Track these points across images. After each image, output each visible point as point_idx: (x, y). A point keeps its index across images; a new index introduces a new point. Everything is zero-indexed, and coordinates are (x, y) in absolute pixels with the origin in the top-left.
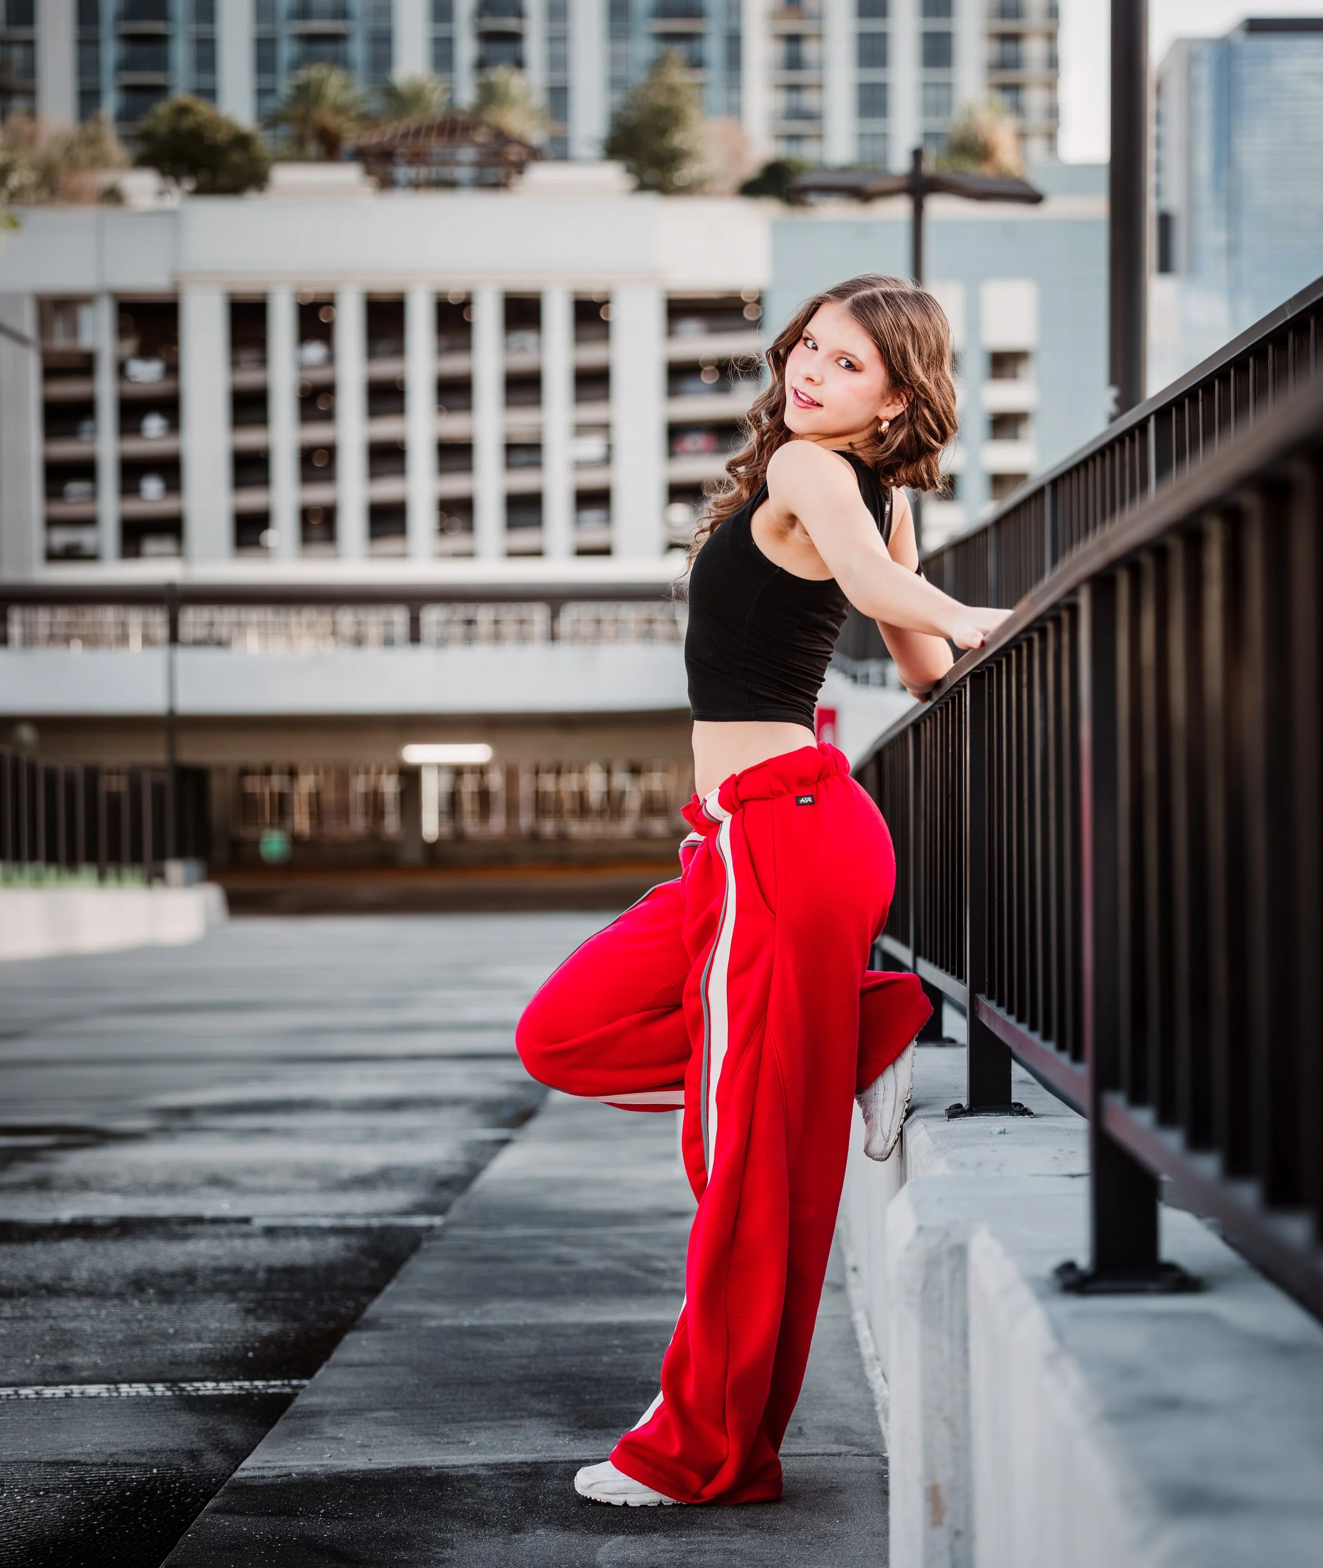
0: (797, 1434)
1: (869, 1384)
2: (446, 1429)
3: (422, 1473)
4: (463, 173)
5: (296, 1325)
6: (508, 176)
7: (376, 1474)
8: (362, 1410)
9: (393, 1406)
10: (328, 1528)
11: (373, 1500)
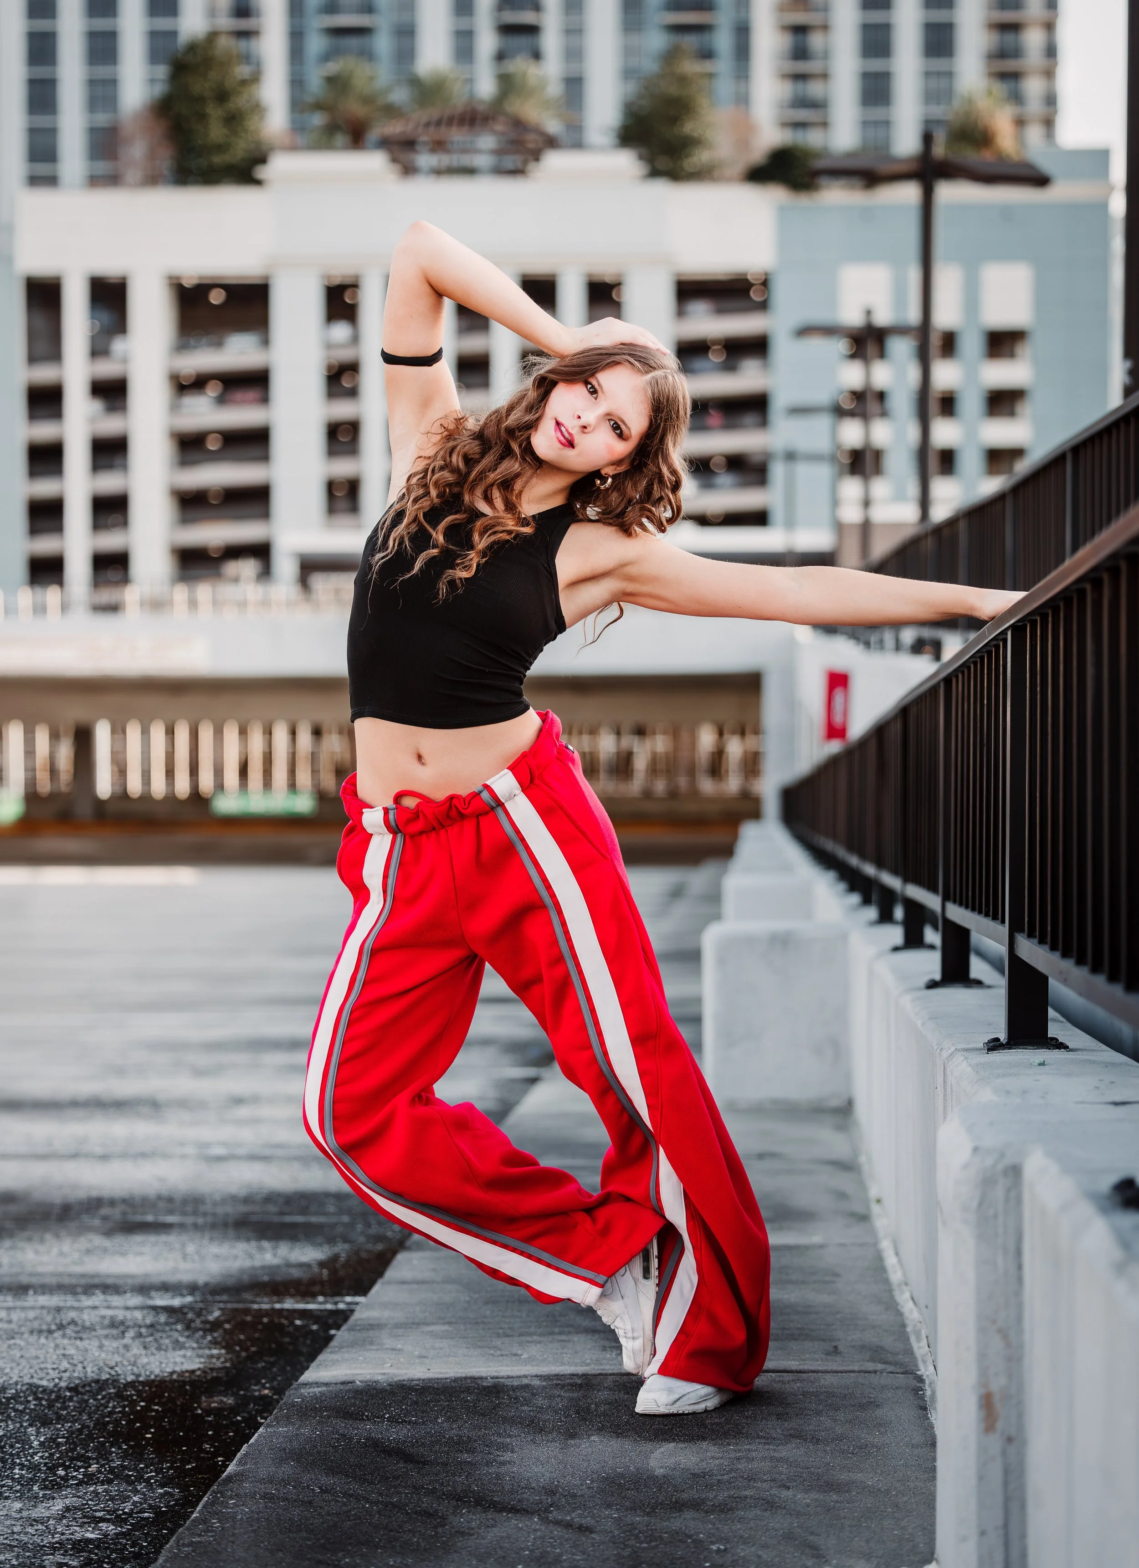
0: (833, 1352)
1: (899, 1307)
2: (499, 1343)
3: (479, 1382)
4: (482, 161)
5: (346, 1246)
6: (525, 162)
7: (435, 1383)
8: (418, 1324)
9: (447, 1320)
10: (393, 1432)
11: (434, 1406)
